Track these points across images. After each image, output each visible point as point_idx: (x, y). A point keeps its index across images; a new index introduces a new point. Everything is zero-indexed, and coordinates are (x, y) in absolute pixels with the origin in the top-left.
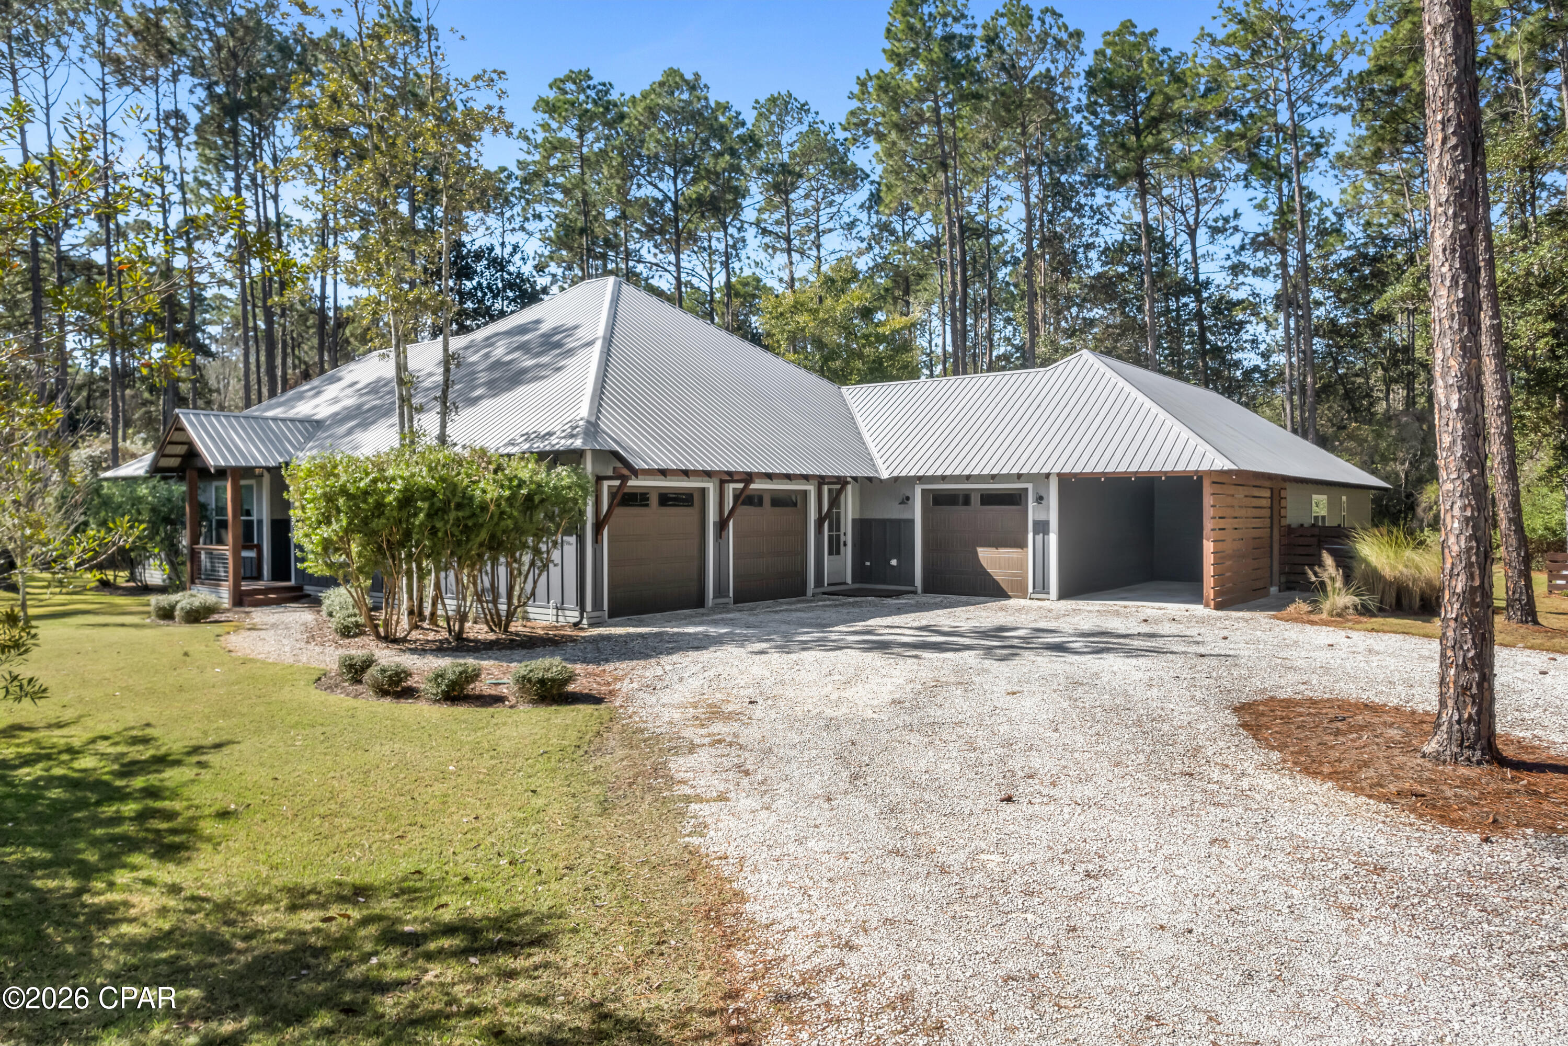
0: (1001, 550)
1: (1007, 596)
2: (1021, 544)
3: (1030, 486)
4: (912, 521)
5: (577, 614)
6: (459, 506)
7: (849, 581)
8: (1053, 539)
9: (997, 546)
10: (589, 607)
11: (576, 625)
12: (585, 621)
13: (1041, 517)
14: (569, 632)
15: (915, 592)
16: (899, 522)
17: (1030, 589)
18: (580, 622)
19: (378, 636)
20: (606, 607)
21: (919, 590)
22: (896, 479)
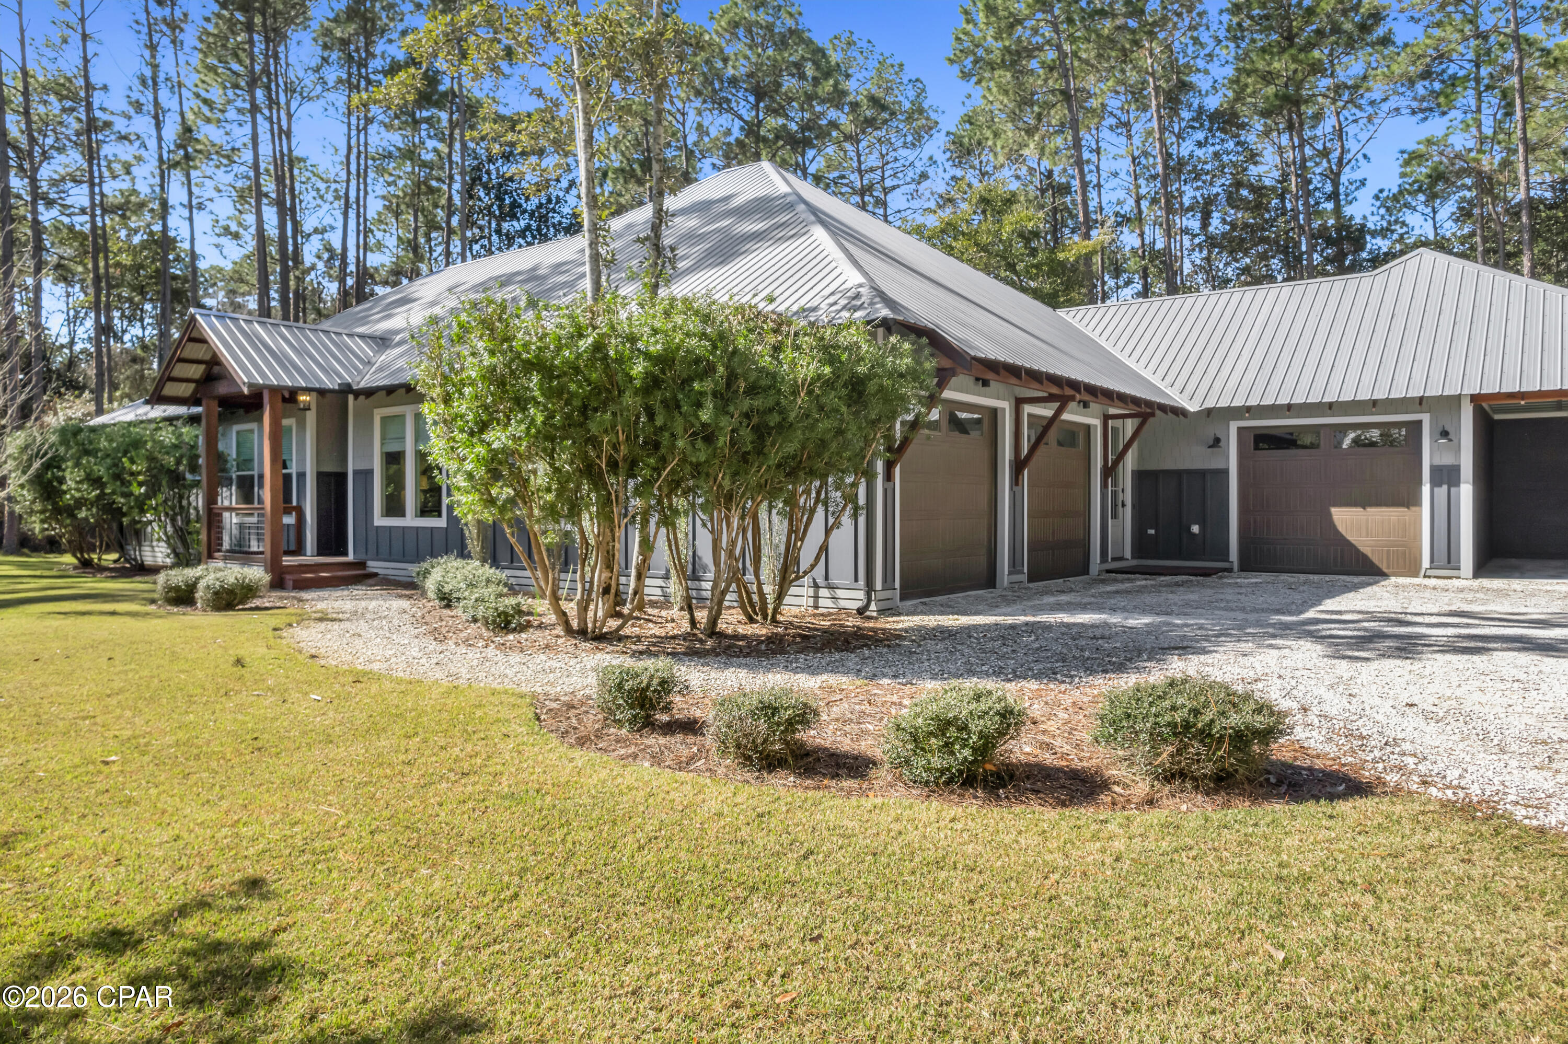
0: (1370, 510)
1: (1384, 575)
2: (1411, 500)
3: (1426, 418)
4: (1226, 472)
5: (861, 595)
6: (752, 390)
7: (1128, 555)
8: (1466, 493)
9: (1364, 504)
10: (879, 585)
11: (861, 612)
12: (873, 606)
13: (1446, 460)
14: (851, 622)
15: (1230, 570)
16: (1202, 474)
17: (1426, 563)
18: (866, 607)
19: (569, 631)
20: (897, 585)
21: (1236, 566)
22: (1209, 412)
